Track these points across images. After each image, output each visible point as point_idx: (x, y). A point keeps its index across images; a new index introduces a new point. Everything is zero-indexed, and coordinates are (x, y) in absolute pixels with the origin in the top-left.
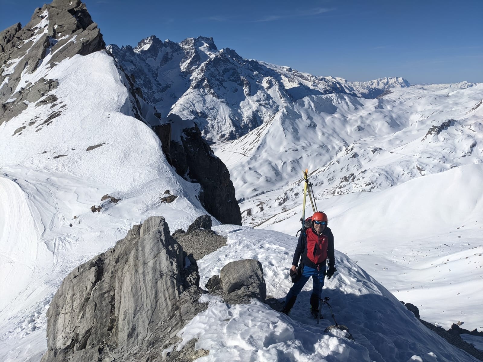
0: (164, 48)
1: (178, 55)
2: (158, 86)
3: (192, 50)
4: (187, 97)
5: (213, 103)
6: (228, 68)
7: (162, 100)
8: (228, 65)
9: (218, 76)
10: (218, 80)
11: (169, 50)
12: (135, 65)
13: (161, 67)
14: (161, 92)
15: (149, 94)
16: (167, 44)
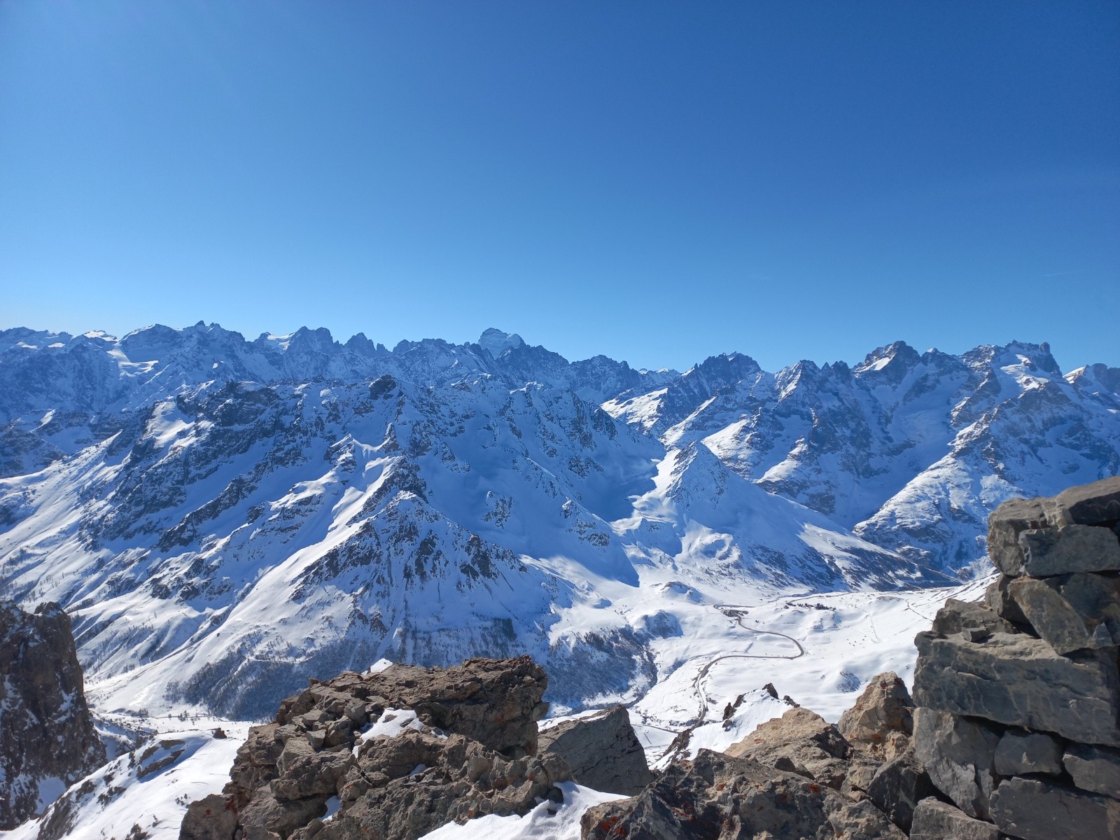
0: (921, 365)
1: (952, 380)
2: (884, 443)
3: (985, 371)
4: (935, 473)
5: (997, 493)
6: (1063, 416)
7: (885, 471)
8: (1062, 409)
9: (1028, 433)
10: (1026, 442)
11: (931, 369)
12: (840, 400)
13: (904, 404)
14: (888, 455)
15: (858, 457)
16: (930, 358)
